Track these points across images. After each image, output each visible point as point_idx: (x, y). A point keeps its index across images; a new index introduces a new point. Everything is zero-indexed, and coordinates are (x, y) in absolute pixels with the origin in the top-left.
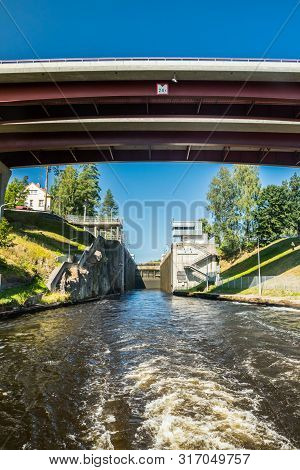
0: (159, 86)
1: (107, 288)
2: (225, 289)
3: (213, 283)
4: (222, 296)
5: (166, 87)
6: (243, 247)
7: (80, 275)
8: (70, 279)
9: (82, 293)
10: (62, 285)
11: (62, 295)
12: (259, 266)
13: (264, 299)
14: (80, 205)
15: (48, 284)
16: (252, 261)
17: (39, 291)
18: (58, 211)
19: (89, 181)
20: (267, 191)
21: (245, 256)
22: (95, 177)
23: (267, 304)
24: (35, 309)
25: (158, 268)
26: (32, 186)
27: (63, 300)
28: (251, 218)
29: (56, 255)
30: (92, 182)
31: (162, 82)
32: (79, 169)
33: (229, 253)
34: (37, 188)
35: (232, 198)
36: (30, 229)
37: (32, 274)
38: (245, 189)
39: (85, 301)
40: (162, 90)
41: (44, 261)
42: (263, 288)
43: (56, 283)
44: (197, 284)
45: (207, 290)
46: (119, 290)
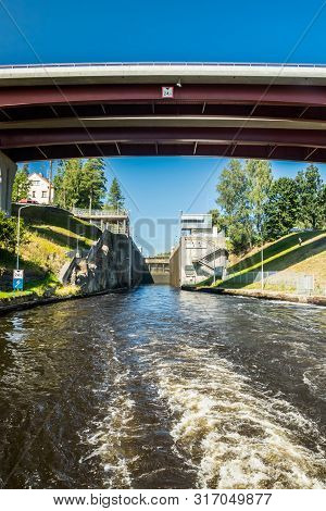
0: (164, 89)
1: (114, 282)
2: (230, 283)
3: (220, 278)
4: (226, 290)
6: (253, 241)
7: (89, 271)
8: (80, 273)
9: (91, 287)
10: (73, 279)
11: (72, 289)
12: (262, 263)
13: (264, 293)
14: (86, 197)
15: (60, 278)
16: (257, 258)
17: (52, 285)
18: (62, 203)
19: (94, 172)
20: (279, 183)
21: (254, 251)
22: (101, 167)
23: (265, 298)
24: (50, 301)
25: (168, 262)
26: (34, 177)
27: (74, 292)
28: (261, 211)
29: (67, 250)
30: (97, 173)
31: (168, 85)
32: (85, 162)
33: (240, 246)
34: (40, 179)
35: (243, 189)
36: (37, 224)
37: (46, 268)
38: (257, 180)
39: (94, 294)
40: (167, 93)
41: (54, 256)
42: (267, 283)
43: (67, 278)
44: (206, 278)
45: (214, 285)
46: (126, 284)
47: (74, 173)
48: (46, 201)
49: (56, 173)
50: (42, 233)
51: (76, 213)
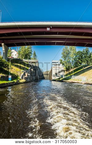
0: (47, 28)
1: (34, 79)
2: (65, 79)
4: (64, 81)
5: (49, 28)
6: (71, 68)
7: (28, 75)
8: (25, 76)
9: (28, 80)
10: (24, 78)
11: (24, 80)
12: (73, 74)
13: (73, 81)
14: (27, 56)
15: (20, 78)
16: (72, 72)
17: (19, 79)
18: (21, 58)
20: (78, 52)
21: (71, 70)
22: (31, 48)
23: (74, 83)
25: (49, 73)
27: (24, 81)
28: (73, 60)
29: (22, 70)
30: (30, 50)
31: (48, 27)
32: (27, 47)
33: (68, 69)
34: (14, 51)
35: (68, 54)
37: (17, 75)
38: (72, 52)
39: (29, 82)
40: (48, 29)
41: (19, 72)
42: (74, 79)
43: (22, 78)
44: (59, 78)
45: (61, 79)
46: (38, 79)
47: (24, 50)
48: (16, 57)
49: (19, 50)
50: (15, 66)
51: (24, 60)
